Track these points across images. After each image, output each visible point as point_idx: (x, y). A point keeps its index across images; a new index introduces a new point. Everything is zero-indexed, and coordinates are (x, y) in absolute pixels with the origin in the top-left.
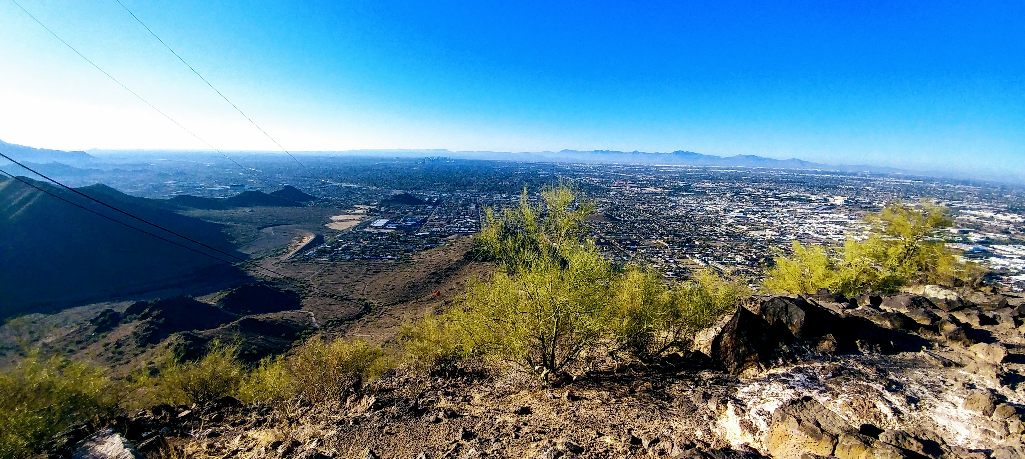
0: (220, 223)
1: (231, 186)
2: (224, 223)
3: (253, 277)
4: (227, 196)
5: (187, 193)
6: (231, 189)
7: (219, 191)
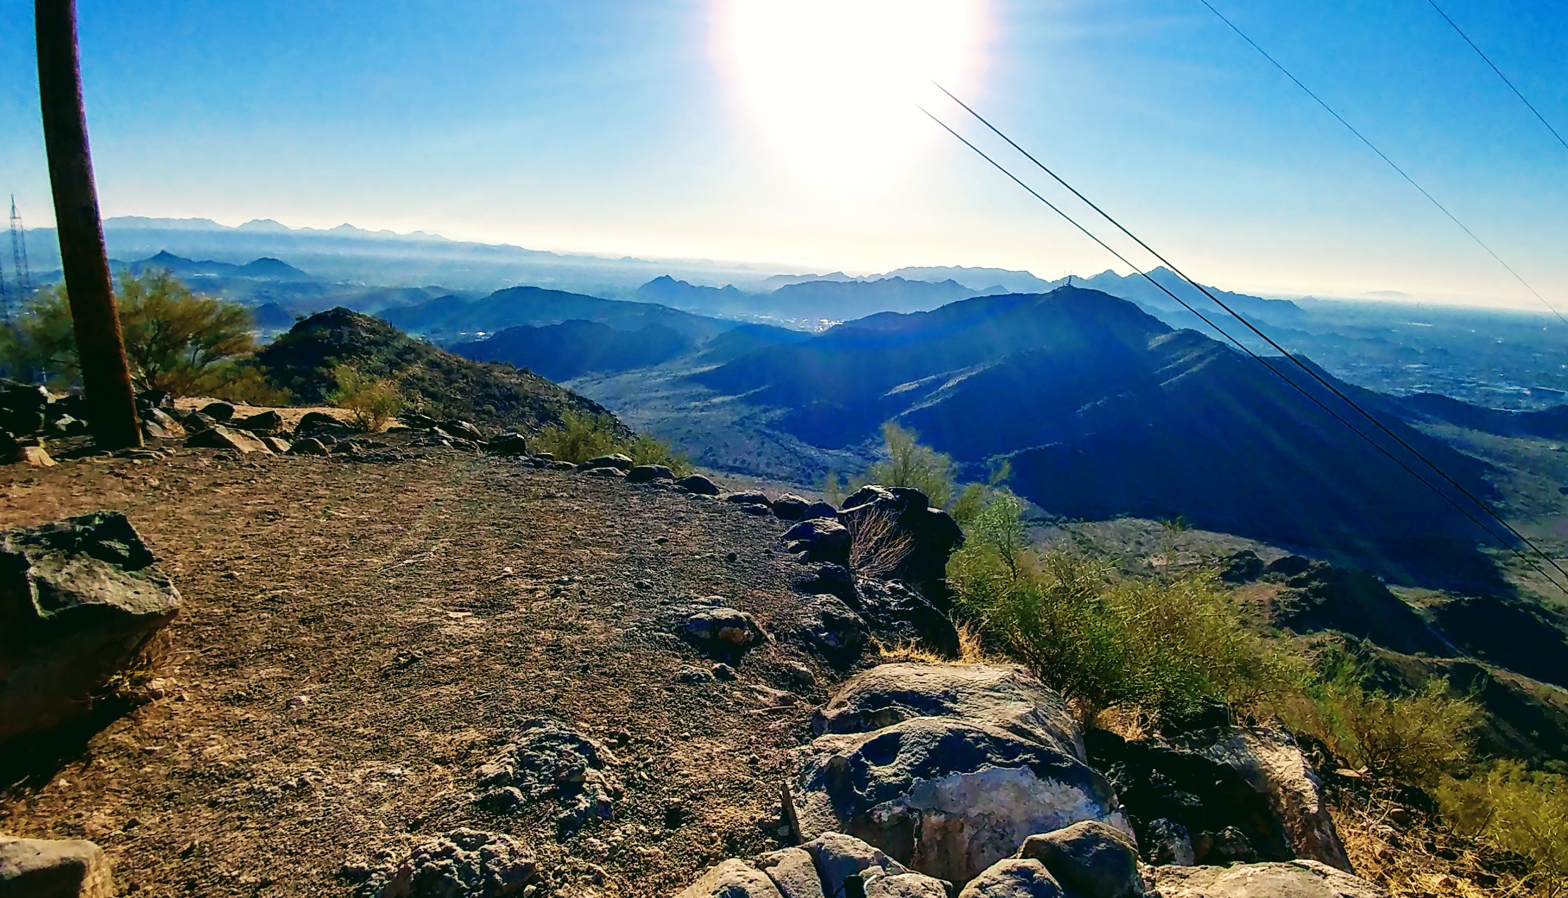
0: (1485, 459)
1: (1532, 390)
2: (1495, 463)
3: (1513, 587)
4: (1519, 408)
5: (1442, 392)
6: (1532, 396)
7: (1505, 395)
